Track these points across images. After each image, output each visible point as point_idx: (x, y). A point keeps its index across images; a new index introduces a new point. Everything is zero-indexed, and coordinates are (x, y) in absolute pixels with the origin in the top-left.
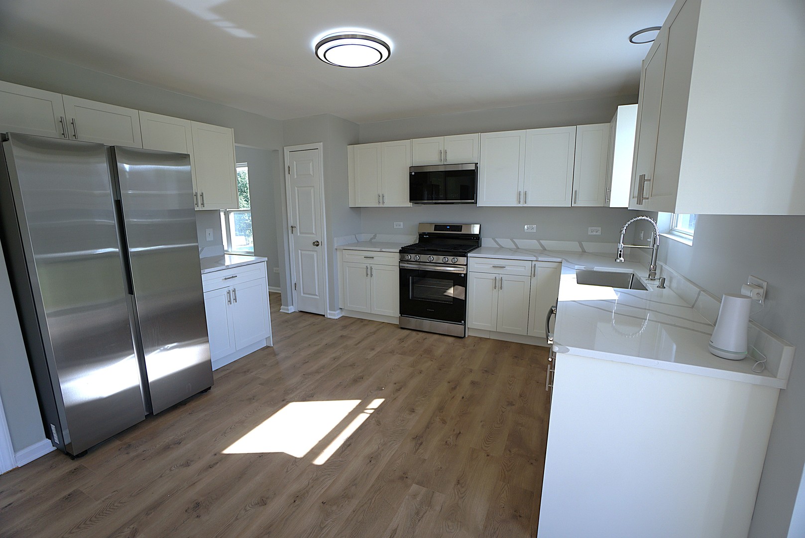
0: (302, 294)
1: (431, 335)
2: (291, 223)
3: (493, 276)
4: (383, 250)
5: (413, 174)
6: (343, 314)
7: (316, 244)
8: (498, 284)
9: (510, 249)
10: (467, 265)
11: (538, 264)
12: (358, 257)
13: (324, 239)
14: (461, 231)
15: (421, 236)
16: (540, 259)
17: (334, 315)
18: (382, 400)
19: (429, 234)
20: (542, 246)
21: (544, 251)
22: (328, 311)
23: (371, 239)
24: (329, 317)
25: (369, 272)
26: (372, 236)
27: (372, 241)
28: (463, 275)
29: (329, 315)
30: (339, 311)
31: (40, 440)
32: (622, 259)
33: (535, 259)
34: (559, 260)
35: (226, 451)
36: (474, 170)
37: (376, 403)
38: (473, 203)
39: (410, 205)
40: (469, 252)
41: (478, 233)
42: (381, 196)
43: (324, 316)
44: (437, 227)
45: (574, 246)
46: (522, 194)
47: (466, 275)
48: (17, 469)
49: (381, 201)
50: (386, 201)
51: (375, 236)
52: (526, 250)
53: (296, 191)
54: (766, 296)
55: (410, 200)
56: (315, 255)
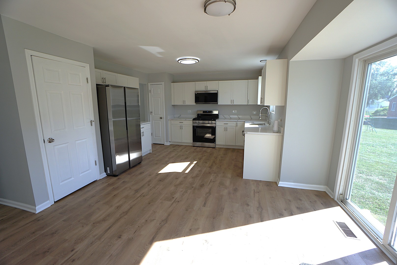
0: (155, 137)
1: (204, 148)
2: (150, 111)
3: (224, 127)
4: (187, 120)
5: (196, 94)
6: (171, 144)
7: (161, 118)
8: (226, 129)
9: (229, 119)
10: (216, 124)
12: (177, 122)
13: (164, 116)
14: (212, 113)
15: (198, 115)
16: (239, 121)
17: (168, 144)
18: (196, 162)
19: (200, 114)
20: (239, 118)
21: (239, 119)
22: (165, 143)
23: (179, 117)
24: (166, 145)
25: (181, 128)
26: (179, 115)
28: (214, 127)
30: (169, 142)
31: (104, 173)
32: (261, 118)
33: (237, 121)
34: (244, 121)
35: (159, 172)
36: (217, 93)
37: (195, 162)
38: (216, 103)
39: (194, 104)
40: (216, 119)
41: (218, 113)
42: (184, 101)
44: (204, 112)
45: (248, 117)
46: (232, 100)
47: (215, 127)
48: (100, 179)
49: (184, 103)
50: (186, 103)
51: (180, 115)
52: (234, 119)
53: (153, 99)
54: (281, 120)
55: (195, 102)
56: (160, 122)
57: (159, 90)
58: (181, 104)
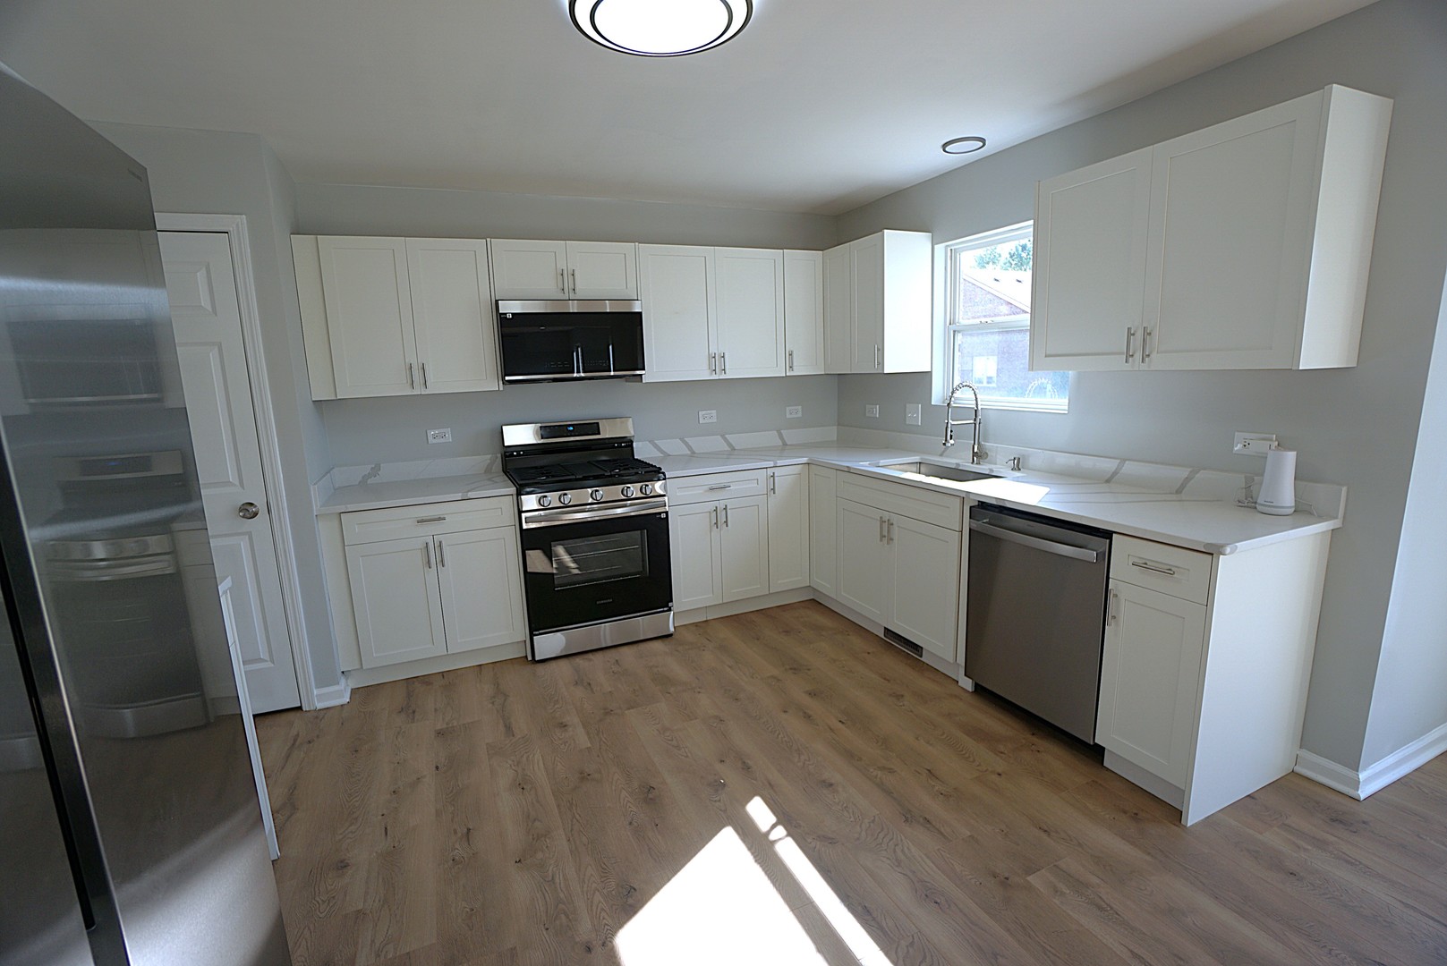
3: (711, 506)
4: (471, 495)
5: (509, 315)
7: (249, 511)
10: (665, 494)
11: (777, 472)
14: (599, 434)
15: (508, 452)
16: (780, 463)
20: (728, 443)
21: (733, 451)
22: (315, 692)
23: (366, 478)
24: (320, 706)
25: (433, 556)
26: (367, 469)
27: (369, 481)
28: (663, 516)
29: (319, 701)
30: (344, 682)
33: (771, 464)
36: (641, 314)
43: (300, 708)
44: (546, 431)
45: (771, 437)
46: (718, 357)
47: (667, 513)
49: (417, 381)
50: (430, 379)
51: (376, 470)
55: (501, 375)
56: (244, 545)
57: (201, 276)
58: (394, 386)
